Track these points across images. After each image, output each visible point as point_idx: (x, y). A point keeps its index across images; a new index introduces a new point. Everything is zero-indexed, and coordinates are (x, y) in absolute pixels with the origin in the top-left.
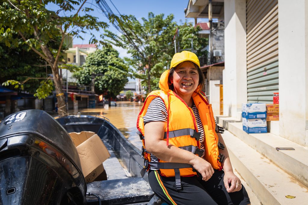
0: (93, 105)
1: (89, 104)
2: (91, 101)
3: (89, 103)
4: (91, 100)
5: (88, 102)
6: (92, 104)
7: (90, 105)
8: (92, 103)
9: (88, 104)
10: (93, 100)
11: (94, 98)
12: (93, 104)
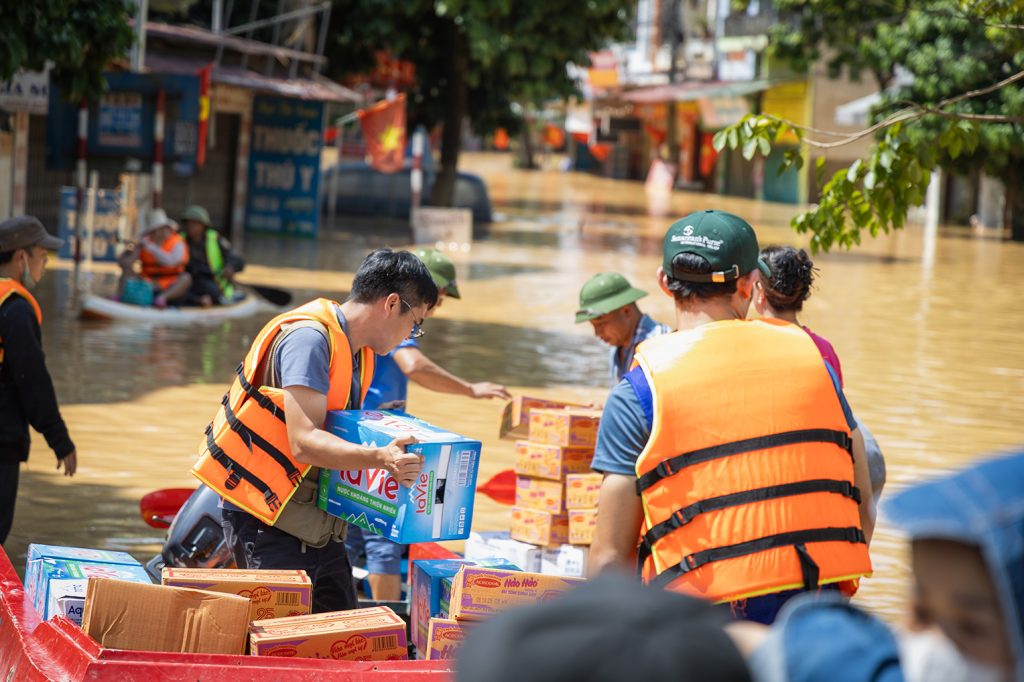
0: (295, 204)
1: (253, 190)
2: (276, 158)
3: (252, 173)
4: (273, 139)
5: (243, 162)
6: (281, 194)
7: (260, 203)
8: (280, 176)
9: (241, 187)
10: (300, 141)
11: (314, 125)
12: (296, 191)
